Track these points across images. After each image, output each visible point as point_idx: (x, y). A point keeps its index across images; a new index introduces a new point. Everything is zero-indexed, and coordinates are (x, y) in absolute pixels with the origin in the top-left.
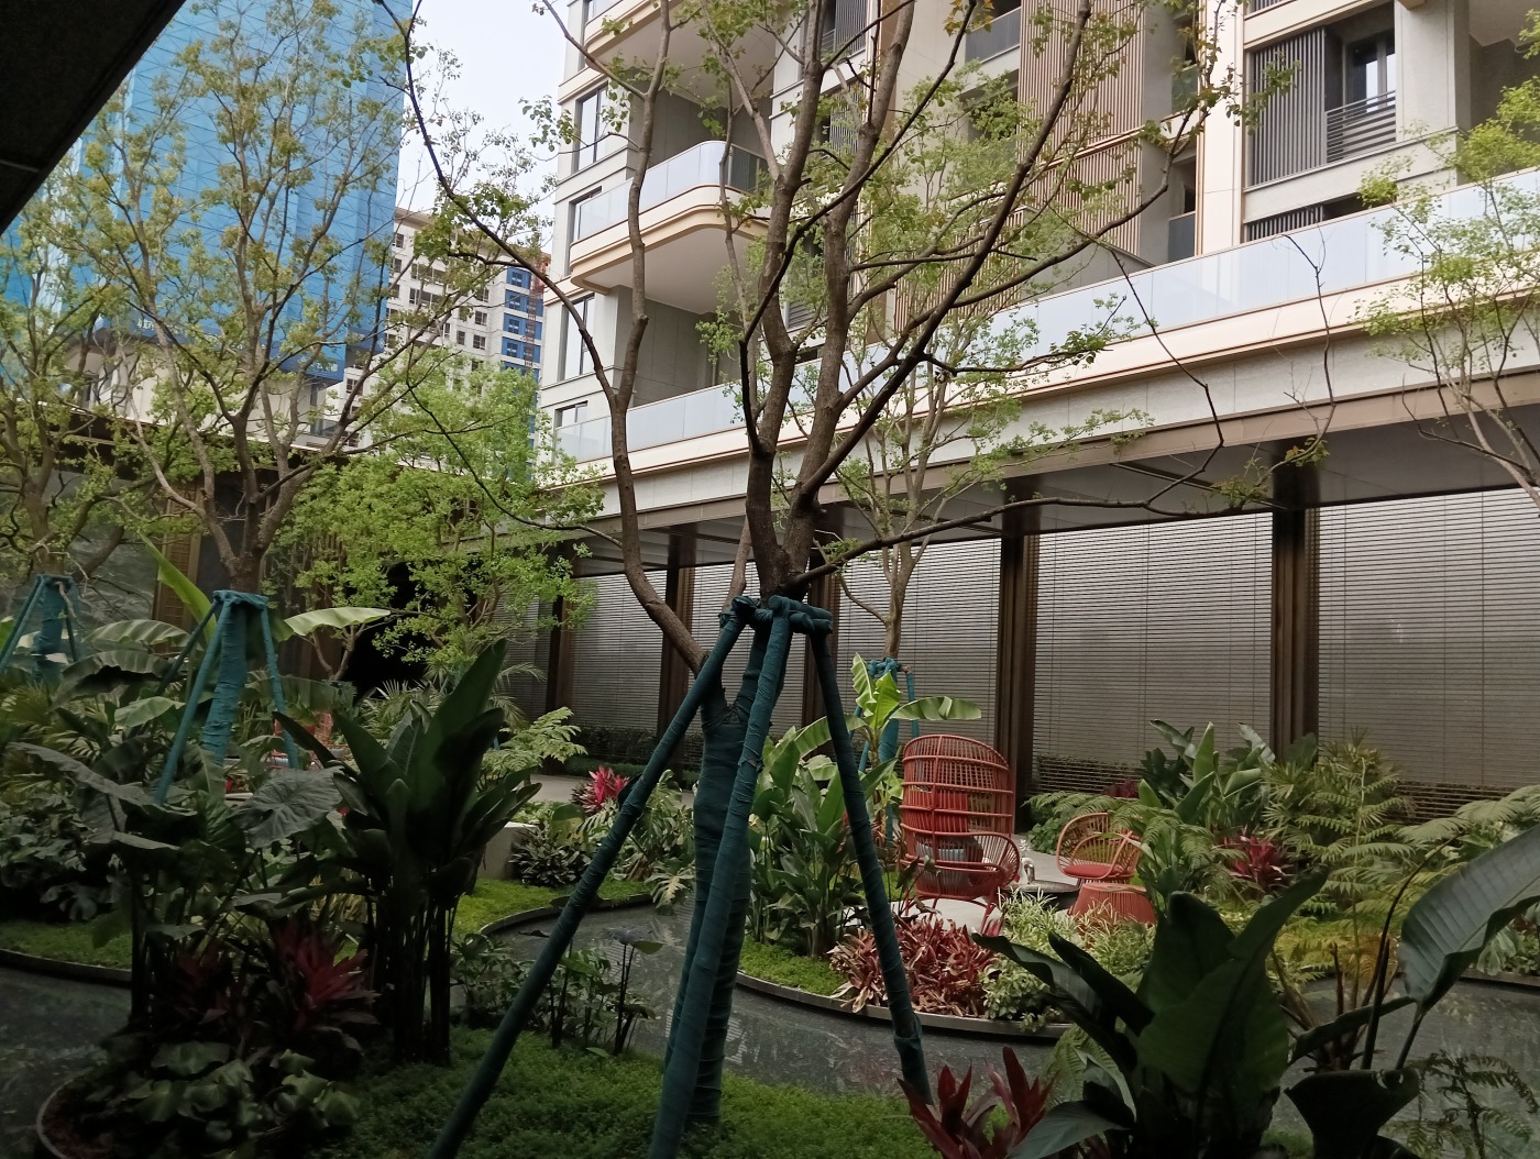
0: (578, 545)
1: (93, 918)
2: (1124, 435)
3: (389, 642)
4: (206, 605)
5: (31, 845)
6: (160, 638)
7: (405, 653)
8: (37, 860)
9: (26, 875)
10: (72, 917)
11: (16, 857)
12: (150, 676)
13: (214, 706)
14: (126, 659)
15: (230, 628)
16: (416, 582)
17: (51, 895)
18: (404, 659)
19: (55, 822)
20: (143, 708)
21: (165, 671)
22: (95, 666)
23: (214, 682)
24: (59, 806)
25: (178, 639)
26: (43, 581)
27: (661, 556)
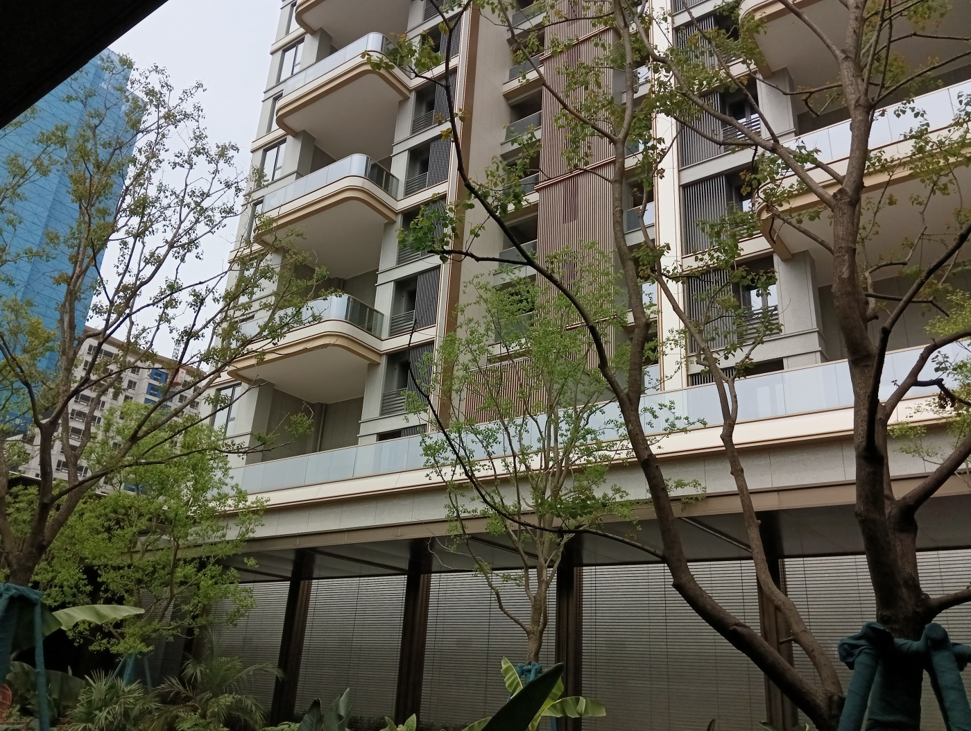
0: (249, 558)
2: (690, 498)
3: (80, 633)
7: (91, 642)
16: (103, 583)
18: (91, 648)
27: (288, 570)
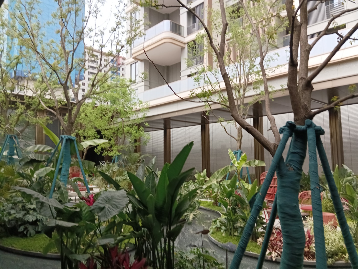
0: (146, 123)
1: (34, 235)
3: (99, 150)
4: (58, 140)
5: (14, 214)
6: (45, 150)
7: (103, 153)
8: (17, 218)
9: (13, 222)
10: (28, 235)
11: (10, 218)
12: (44, 161)
13: (63, 169)
14: (37, 156)
15: (66, 146)
16: (103, 135)
17: (21, 229)
18: (103, 155)
19: (20, 206)
20: (43, 171)
21: (48, 160)
22: (28, 159)
23: (62, 162)
24: (21, 201)
25: (51, 150)
26: (9, 136)
27: (162, 126)
